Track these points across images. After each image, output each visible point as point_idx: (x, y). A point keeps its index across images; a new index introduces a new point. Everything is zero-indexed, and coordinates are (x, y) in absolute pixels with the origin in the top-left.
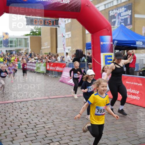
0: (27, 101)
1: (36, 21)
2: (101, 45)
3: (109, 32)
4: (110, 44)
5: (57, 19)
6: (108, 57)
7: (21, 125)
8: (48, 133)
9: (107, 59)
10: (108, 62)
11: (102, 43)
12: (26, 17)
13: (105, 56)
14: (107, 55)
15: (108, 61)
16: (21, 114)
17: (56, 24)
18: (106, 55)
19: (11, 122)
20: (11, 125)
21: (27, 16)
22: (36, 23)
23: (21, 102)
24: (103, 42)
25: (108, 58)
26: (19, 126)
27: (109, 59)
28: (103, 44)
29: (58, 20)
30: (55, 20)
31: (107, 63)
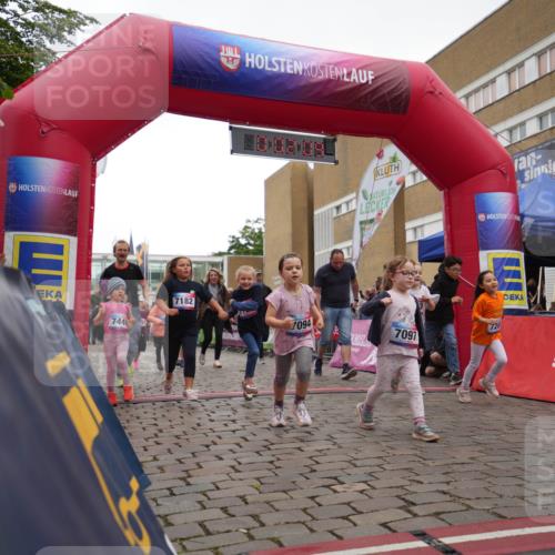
0: (230, 397)
1: (262, 141)
2: (480, 222)
3: (508, 179)
4: (512, 221)
5: (332, 138)
6: (507, 265)
7: (215, 444)
8: (317, 463)
9: (503, 271)
10: (508, 280)
11: (481, 217)
12: (231, 128)
13: (495, 260)
14: (502, 256)
15: (507, 277)
16: (212, 421)
17: (326, 154)
18: (498, 256)
19: (177, 437)
20: (177, 444)
21: (234, 126)
22: (262, 147)
23: (207, 399)
24: (486, 213)
25: (507, 268)
26: (207, 446)
27: (510, 271)
28: (488, 222)
29: (335, 140)
30: (325, 139)
31: (504, 283)
